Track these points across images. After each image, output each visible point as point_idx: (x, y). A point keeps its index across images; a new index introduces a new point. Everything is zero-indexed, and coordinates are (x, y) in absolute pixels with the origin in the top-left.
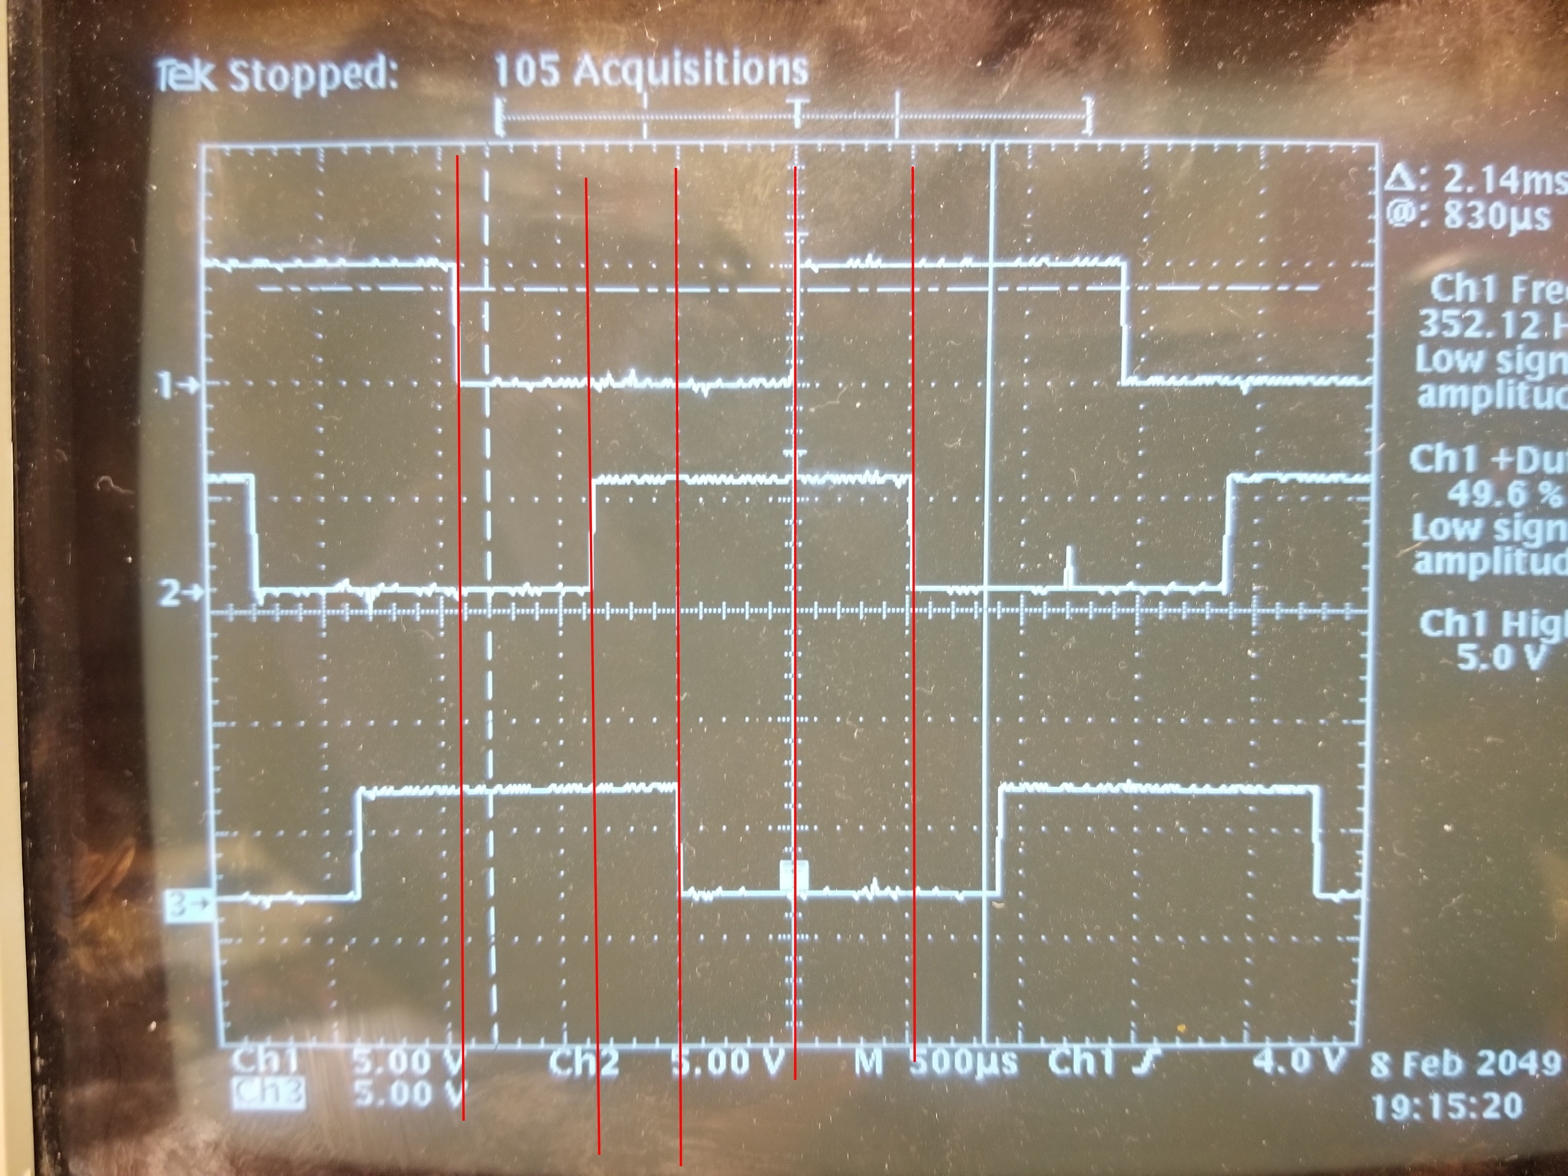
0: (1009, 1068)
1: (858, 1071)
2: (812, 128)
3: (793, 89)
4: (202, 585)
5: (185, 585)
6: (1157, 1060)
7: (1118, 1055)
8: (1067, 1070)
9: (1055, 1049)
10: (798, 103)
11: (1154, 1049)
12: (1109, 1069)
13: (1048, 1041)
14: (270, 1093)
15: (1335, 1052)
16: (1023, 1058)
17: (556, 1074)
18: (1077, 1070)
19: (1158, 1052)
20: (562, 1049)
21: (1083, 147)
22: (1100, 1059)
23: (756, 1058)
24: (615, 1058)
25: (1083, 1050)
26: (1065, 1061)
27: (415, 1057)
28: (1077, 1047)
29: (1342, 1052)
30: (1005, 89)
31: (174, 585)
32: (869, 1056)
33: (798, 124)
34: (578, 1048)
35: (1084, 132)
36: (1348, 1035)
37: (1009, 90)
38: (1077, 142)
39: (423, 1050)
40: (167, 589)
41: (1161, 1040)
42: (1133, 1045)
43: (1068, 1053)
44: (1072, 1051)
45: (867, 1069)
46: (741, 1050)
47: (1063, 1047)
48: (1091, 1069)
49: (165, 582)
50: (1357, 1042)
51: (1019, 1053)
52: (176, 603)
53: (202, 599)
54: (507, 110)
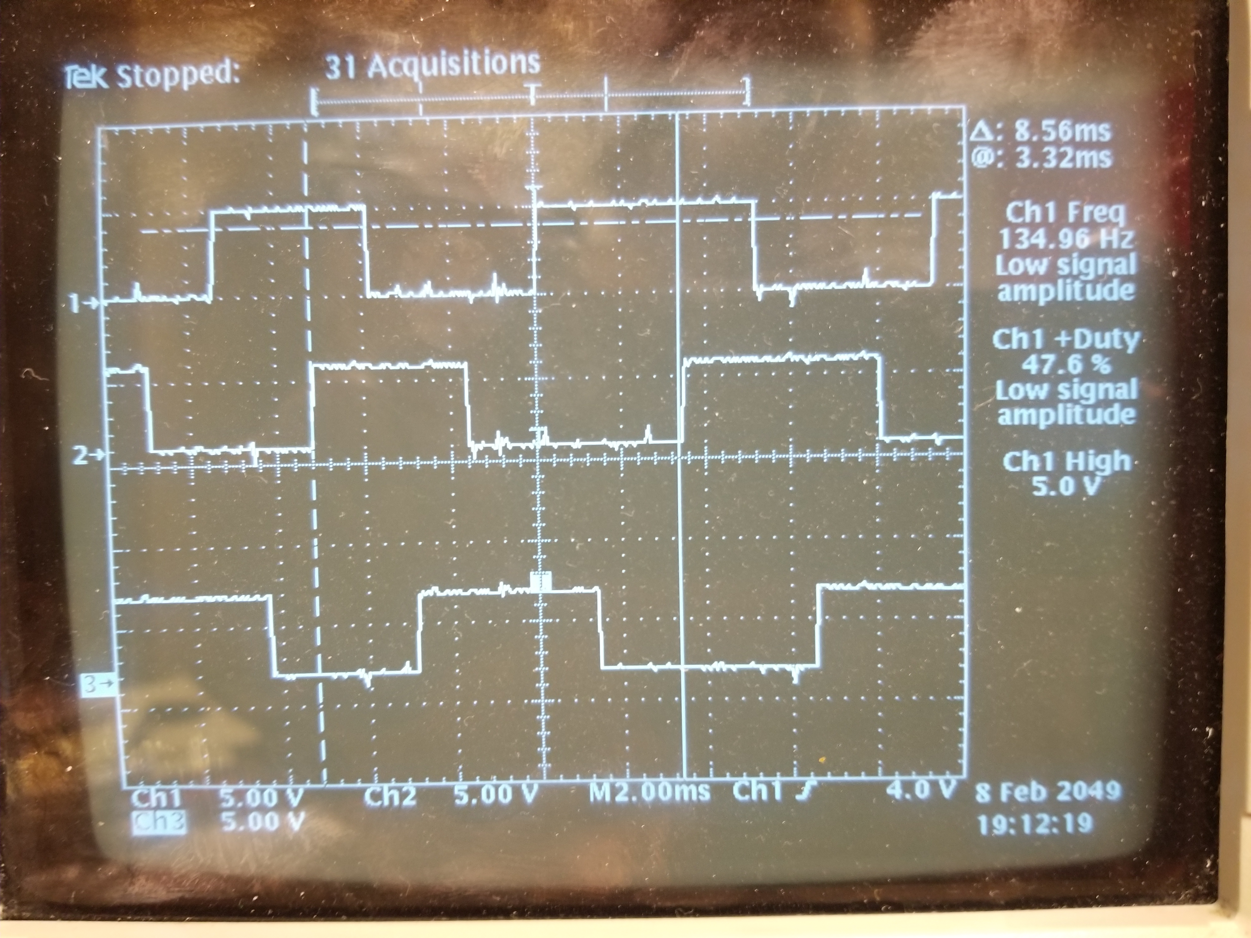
0: (704, 796)
1: (592, 799)
2: (542, 106)
3: (530, 77)
4: (103, 449)
5: (91, 449)
6: (814, 790)
7: (785, 787)
8: (747, 797)
9: (737, 781)
10: (533, 87)
11: (812, 781)
12: (778, 796)
13: (732, 775)
14: (160, 822)
15: (948, 783)
16: (715, 788)
17: (370, 805)
18: (754, 797)
19: (815, 783)
20: (374, 787)
21: (743, 114)
22: (771, 789)
23: (517, 791)
24: (413, 793)
25: (759, 782)
26: (745, 790)
27: (266, 794)
28: (754, 780)
29: (954, 783)
30: (676, 72)
31: (84, 449)
32: (600, 789)
33: (533, 102)
34: (386, 786)
35: (744, 103)
36: (957, 770)
37: (679, 73)
38: (739, 111)
39: (272, 789)
40: (78, 452)
41: (817, 775)
42: (795, 778)
43: (747, 784)
44: (750, 782)
45: (599, 798)
46: (506, 785)
47: (744, 780)
48: (764, 797)
49: (76, 448)
50: (964, 775)
51: (710, 783)
52: (85, 462)
53: (103, 460)
54: (320, 96)
